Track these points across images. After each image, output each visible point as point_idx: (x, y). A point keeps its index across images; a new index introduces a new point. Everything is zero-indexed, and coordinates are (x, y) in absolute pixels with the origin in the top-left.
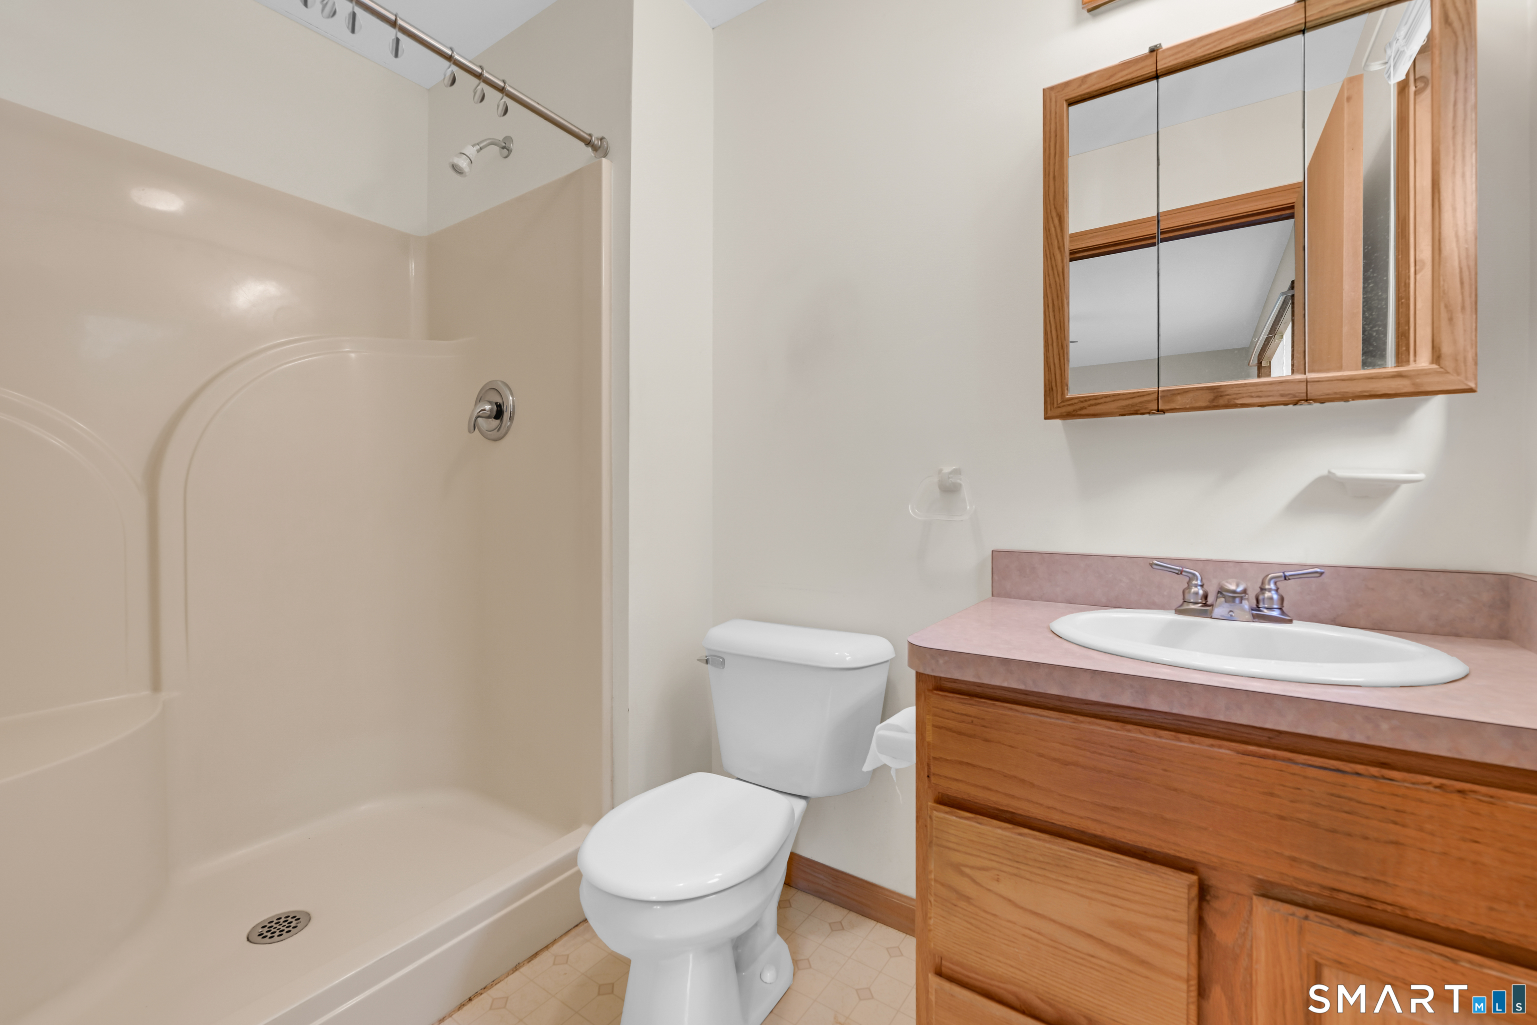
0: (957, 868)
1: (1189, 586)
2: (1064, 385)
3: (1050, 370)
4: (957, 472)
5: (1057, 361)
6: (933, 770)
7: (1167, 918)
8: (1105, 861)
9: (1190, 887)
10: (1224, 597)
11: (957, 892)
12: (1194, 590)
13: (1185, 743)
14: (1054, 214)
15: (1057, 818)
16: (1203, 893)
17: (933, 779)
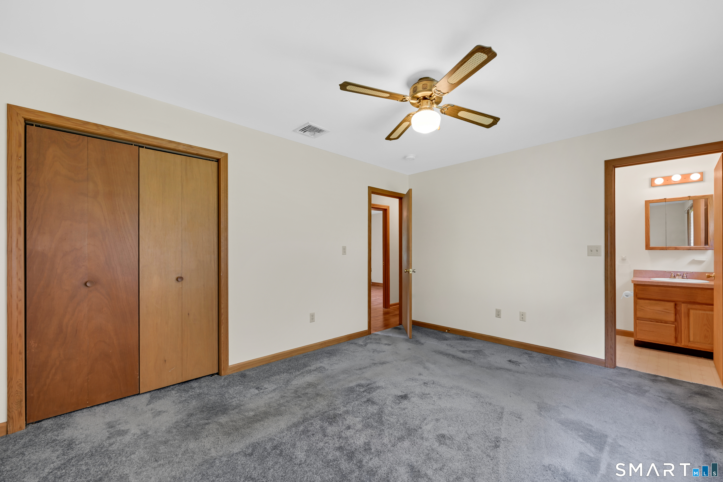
0: (642, 306)
1: (672, 274)
2: (649, 245)
3: (647, 243)
4: (625, 257)
5: (648, 242)
6: (637, 295)
7: (671, 307)
8: (663, 303)
9: (674, 304)
10: (677, 275)
11: (641, 309)
12: (673, 275)
13: (673, 289)
14: (647, 219)
15: (656, 298)
16: (676, 305)
17: (637, 296)
